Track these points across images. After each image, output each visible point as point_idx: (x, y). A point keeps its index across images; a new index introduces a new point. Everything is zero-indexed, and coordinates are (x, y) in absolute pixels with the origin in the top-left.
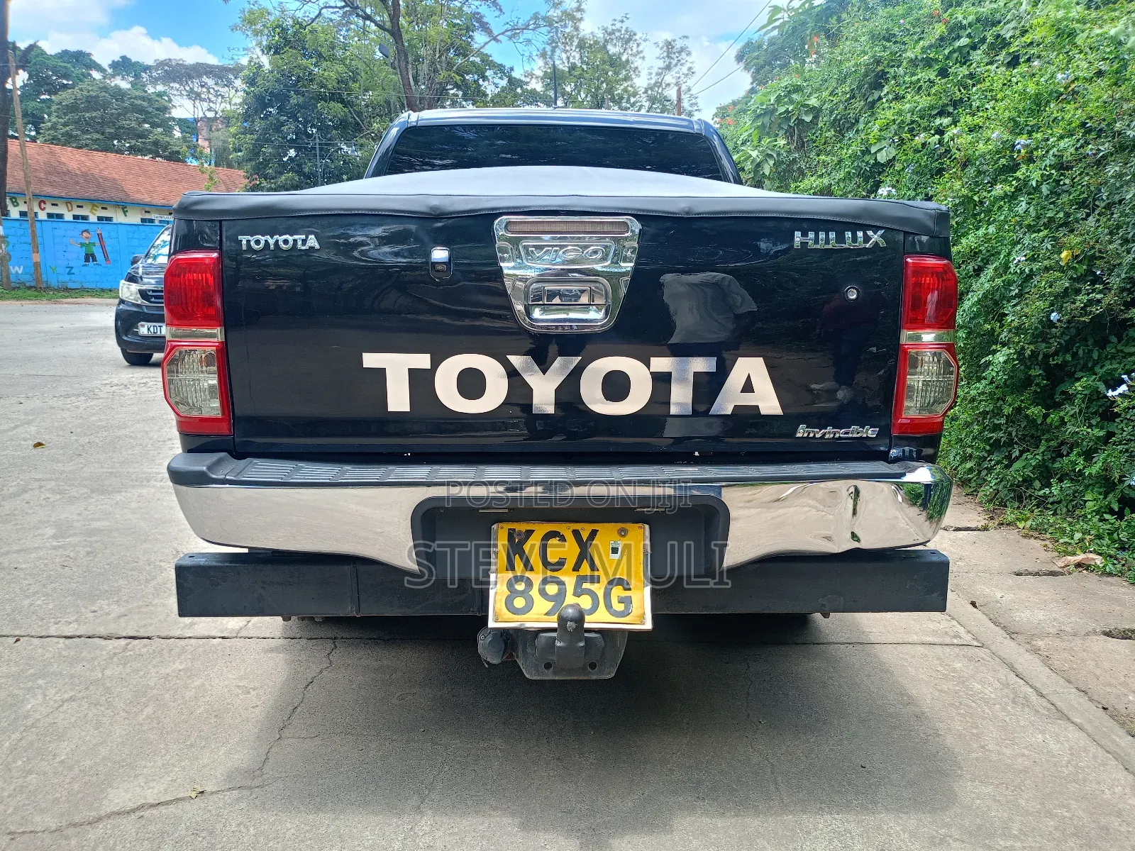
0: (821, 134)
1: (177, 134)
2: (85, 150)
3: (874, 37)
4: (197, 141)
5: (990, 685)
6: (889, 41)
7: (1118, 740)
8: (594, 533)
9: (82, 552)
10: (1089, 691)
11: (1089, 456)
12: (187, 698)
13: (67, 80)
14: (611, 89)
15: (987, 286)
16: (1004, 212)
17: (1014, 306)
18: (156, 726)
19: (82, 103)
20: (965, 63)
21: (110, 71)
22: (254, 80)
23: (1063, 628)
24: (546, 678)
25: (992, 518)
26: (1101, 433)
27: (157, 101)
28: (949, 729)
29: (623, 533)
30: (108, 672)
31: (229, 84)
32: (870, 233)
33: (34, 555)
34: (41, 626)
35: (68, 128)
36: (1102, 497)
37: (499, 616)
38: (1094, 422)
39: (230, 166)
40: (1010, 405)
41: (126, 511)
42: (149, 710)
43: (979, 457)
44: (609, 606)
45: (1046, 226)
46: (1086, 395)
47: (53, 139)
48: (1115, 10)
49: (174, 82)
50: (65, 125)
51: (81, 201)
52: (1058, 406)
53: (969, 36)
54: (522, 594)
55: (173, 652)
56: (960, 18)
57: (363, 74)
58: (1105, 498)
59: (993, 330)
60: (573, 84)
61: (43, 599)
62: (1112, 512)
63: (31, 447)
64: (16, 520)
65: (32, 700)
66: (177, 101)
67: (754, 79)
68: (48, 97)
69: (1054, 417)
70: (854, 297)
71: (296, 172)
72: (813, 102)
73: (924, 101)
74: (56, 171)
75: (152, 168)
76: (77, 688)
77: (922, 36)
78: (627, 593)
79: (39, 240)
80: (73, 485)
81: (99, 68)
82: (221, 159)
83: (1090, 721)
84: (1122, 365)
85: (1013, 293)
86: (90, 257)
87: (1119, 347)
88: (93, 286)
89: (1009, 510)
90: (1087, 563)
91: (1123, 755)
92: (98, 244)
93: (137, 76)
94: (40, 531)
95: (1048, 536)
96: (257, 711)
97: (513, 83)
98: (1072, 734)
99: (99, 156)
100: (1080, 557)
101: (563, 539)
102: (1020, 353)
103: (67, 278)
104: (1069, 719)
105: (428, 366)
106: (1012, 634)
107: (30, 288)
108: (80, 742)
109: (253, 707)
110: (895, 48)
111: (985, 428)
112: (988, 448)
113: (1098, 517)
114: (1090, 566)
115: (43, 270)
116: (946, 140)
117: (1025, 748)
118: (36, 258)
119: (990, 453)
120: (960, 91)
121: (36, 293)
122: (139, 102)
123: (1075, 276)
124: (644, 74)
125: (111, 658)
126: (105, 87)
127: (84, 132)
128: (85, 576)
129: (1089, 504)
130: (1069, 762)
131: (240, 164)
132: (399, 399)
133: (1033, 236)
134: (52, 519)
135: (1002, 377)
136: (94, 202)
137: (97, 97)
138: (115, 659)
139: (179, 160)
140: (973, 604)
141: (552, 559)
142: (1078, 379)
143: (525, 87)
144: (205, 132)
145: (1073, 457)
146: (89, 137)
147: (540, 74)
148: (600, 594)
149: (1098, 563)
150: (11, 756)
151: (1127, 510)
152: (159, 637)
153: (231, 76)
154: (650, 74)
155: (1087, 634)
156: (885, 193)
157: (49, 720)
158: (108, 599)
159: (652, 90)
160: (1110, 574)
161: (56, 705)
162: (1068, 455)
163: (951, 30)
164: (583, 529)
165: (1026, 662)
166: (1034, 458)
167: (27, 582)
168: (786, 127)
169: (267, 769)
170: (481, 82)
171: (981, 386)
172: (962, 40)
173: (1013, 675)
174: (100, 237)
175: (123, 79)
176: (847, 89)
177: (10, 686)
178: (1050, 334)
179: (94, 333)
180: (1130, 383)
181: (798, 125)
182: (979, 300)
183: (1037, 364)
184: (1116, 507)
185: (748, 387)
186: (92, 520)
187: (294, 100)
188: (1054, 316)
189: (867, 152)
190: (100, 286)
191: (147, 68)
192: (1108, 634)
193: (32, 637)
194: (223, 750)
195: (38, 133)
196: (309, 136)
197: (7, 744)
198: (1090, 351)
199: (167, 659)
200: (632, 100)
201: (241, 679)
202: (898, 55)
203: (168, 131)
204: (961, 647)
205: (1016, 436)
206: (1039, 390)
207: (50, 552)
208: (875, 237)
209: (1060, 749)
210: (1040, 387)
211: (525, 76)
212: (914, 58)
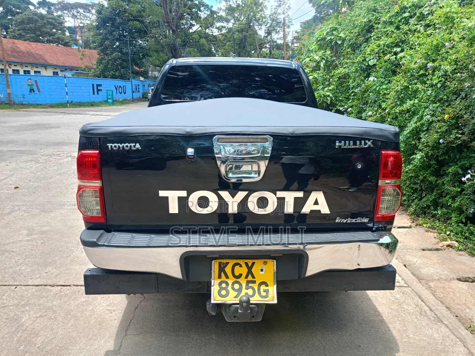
0: (345, 50)
1: (67, 34)
2: (28, 42)
3: (369, 10)
4: (76, 37)
5: (411, 306)
6: (375, 12)
7: (461, 332)
8: (253, 263)
9: (40, 242)
10: (450, 308)
11: (454, 198)
12: (87, 316)
13: (19, 10)
14: (255, 15)
15: (414, 125)
16: (422, 94)
17: (425, 134)
18: (76, 329)
19: (26, 21)
20: (407, 24)
21: (37, 6)
22: (101, 12)
23: (441, 277)
24: (234, 321)
25: (413, 222)
26: (459, 190)
27: (58, 20)
28: (394, 328)
29: (265, 263)
30: (54, 303)
31: (90, 12)
32: (367, 141)
33: (19, 245)
34: (25, 280)
35: (20, 32)
36: (458, 216)
37: (216, 298)
38: (456, 184)
39: (90, 48)
40: (422, 175)
41: (56, 221)
42: (72, 322)
43: (409, 195)
44: (259, 293)
45: (439, 101)
46: (453, 173)
47: (14, 36)
48: (471, 8)
49: (66, 10)
50: (19, 30)
51: (27, 64)
52: (441, 176)
53: (409, 12)
54: (224, 289)
55: (80, 293)
56: (405, 4)
57: (147, 9)
58: (460, 216)
59: (416, 144)
60: (238, 13)
61: (25, 266)
62: (462, 223)
63: (14, 189)
64: (11, 226)
65: (24, 317)
66: (67, 19)
67: (316, 11)
68: (11, 17)
69: (440, 182)
70: (360, 167)
71: (120, 52)
72: (342, 35)
73: (389, 41)
74: (15, 51)
75: (57, 50)
76: (42, 311)
77: (389, 10)
78: (267, 288)
79: (10, 83)
80: (33, 208)
81: (33, 4)
82: (86, 45)
83: (451, 323)
84: (469, 161)
85: (424, 129)
86: (32, 90)
87: (468, 154)
88: (33, 103)
89: (420, 219)
90: (452, 245)
91: (463, 339)
92: (35, 84)
93: (49, 8)
94: (21, 232)
95: (436, 231)
96: (116, 321)
97: (213, 12)
98: (444, 329)
99: (33, 44)
100: (449, 242)
101: (241, 266)
102: (427, 154)
103: (22, 99)
104: (442, 322)
105: (186, 196)
106: (420, 279)
107: (6, 104)
108: (45, 338)
109: (114, 320)
110: (377, 15)
111: (411, 183)
112: (412, 191)
113: (456, 224)
114: (453, 246)
115: (12, 96)
116: (398, 58)
117: (425, 336)
118: (9, 91)
119: (413, 193)
120: (404, 36)
121: (9, 106)
122: (50, 20)
123: (450, 124)
124: (269, 9)
125: (55, 296)
126: (36, 14)
127: (27, 33)
128: (42, 255)
129: (453, 219)
130: (442, 343)
131: (95, 49)
132: (174, 208)
133: (433, 105)
134: (26, 226)
135: (419, 164)
136: (33, 65)
137: (32, 18)
138: (57, 297)
139: (69, 46)
140: (405, 266)
141: (237, 274)
142: (451, 166)
143: (218, 14)
144: (79, 33)
145: (447, 198)
146: (29, 35)
147: (224, 8)
148: (256, 288)
149: (456, 245)
150: (18, 345)
151: (469, 222)
152: (74, 285)
153: (90, 8)
154: (272, 9)
155: (451, 280)
156: (372, 80)
157: (32, 327)
158: (51, 266)
159: (273, 16)
160: (461, 250)
161: (34, 319)
162: (445, 197)
163: (401, 9)
164: (249, 262)
165: (426, 294)
166: (431, 197)
167: (17, 258)
168: (330, 46)
169: (121, 350)
170: (199, 12)
171: (410, 167)
172: (406, 14)
173: (420, 300)
174: (36, 81)
175: (43, 9)
176: (357, 31)
177: (15, 310)
178: (439, 147)
179: (36, 127)
180: (472, 174)
181: (335, 45)
182: (410, 131)
183: (434, 159)
184: (464, 221)
185: (316, 203)
186: (42, 226)
187: (118, 20)
188: (441, 141)
189: (365, 60)
190: (37, 103)
191: (53, 5)
192: (459, 280)
193: (22, 285)
194: (103, 341)
195: (7, 33)
196: (125, 36)
197: (16, 339)
198: (456, 155)
199: (78, 296)
200: (264, 20)
201: (108, 306)
202: (379, 18)
203: (63, 33)
204: (400, 288)
205: (424, 187)
206: (434, 170)
207: (26, 243)
208: (369, 143)
209: (438, 337)
210: (434, 168)
211: (218, 10)
212: (385, 21)
